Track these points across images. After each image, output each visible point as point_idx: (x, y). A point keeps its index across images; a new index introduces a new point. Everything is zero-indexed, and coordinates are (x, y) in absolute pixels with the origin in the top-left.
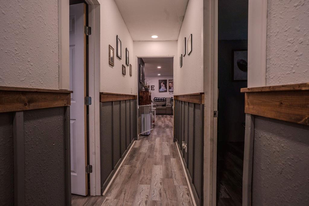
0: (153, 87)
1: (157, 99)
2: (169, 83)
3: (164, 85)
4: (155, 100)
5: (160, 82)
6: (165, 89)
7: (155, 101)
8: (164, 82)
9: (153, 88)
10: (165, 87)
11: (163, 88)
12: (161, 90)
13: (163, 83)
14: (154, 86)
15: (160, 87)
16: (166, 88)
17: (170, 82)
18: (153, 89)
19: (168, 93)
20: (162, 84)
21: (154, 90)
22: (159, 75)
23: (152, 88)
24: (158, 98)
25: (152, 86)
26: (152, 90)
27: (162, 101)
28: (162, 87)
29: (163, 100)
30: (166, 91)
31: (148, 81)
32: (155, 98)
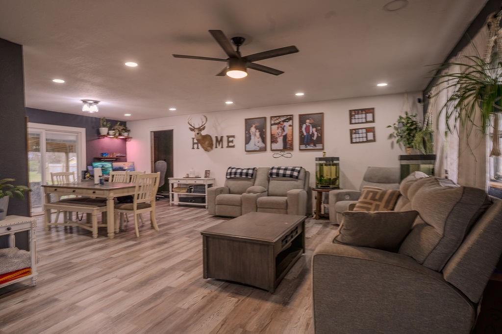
0: (231, 139)
2: (271, 125)
3: (258, 134)
4: (227, 175)
5: (248, 123)
6: (261, 145)
8: (258, 124)
9: (232, 141)
10: (260, 140)
11: (256, 140)
12: (251, 146)
13: (256, 128)
14: (233, 136)
16: (264, 140)
18: (231, 144)
19: (269, 153)
20: (253, 129)
21: (233, 147)
23: (229, 142)
25: (228, 137)
26: (228, 147)
27: (244, 179)
28: (252, 137)
29: (247, 174)
30: (264, 149)
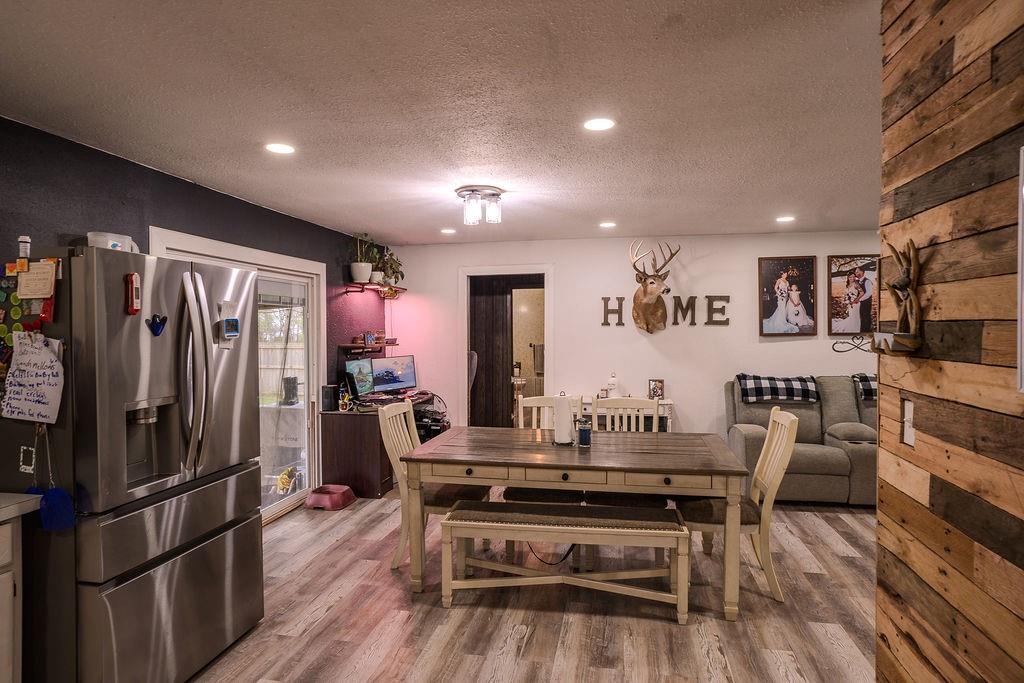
0: (717, 305)
1: (759, 391)
2: (831, 275)
3: (795, 295)
4: (745, 393)
5: (771, 271)
6: (804, 320)
7: (747, 403)
8: (795, 272)
9: (722, 311)
10: (801, 308)
11: (789, 310)
12: (776, 323)
13: (791, 281)
14: (727, 299)
15: (768, 308)
16: (811, 310)
17: (840, 274)
18: (717, 317)
19: (822, 340)
20: (782, 284)
21: (726, 323)
22: (786, 219)
23: (711, 310)
24: (765, 384)
25: (711, 299)
26: (710, 322)
27: (800, 404)
28: (781, 303)
29: (805, 393)
30: (810, 332)
31: (684, 267)
32: (742, 378)
